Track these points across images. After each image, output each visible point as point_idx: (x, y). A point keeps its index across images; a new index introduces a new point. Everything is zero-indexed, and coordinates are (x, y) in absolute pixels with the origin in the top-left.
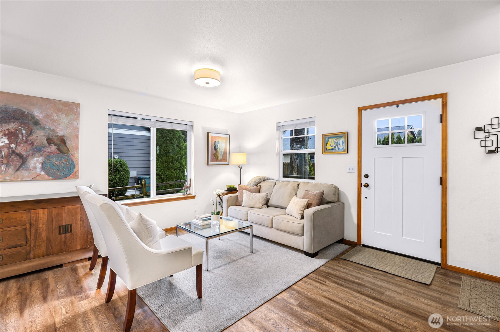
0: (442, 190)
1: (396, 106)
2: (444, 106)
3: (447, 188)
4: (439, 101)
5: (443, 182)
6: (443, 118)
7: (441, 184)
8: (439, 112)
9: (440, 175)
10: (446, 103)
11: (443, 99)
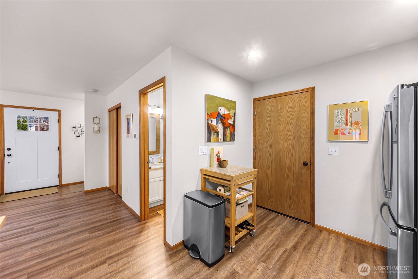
0: (59, 153)
1: (32, 110)
2: (60, 115)
3: (61, 151)
4: (57, 113)
5: (59, 149)
6: (59, 121)
7: (59, 150)
8: (58, 118)
9: (58, 146)
10: (61, 114)
11: (59, 112)
